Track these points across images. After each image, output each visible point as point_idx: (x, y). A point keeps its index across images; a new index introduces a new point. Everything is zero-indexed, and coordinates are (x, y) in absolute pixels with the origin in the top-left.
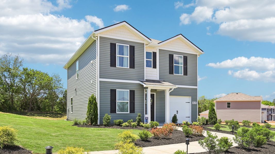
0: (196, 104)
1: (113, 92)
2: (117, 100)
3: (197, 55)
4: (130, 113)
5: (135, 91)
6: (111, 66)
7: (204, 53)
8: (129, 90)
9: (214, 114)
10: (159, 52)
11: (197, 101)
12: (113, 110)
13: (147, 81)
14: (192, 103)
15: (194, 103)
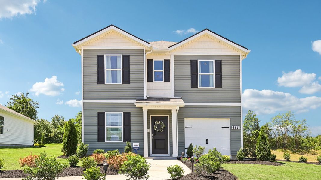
0: (239, 128)
1: (101, 116)
2: (107, 126)
3: (239, 56)
4: (124, 141)
5: (131, 113)
6: (98, 84)
7: (249, 51)
8: (122, 113)
9: (264, 144)
10: (174, 58)
11: (240, 125)
12: (101, 138)
13: (149, 99)
14: (231, 127)
15: (235, 128)
